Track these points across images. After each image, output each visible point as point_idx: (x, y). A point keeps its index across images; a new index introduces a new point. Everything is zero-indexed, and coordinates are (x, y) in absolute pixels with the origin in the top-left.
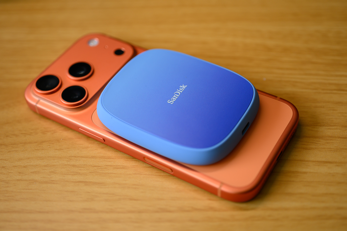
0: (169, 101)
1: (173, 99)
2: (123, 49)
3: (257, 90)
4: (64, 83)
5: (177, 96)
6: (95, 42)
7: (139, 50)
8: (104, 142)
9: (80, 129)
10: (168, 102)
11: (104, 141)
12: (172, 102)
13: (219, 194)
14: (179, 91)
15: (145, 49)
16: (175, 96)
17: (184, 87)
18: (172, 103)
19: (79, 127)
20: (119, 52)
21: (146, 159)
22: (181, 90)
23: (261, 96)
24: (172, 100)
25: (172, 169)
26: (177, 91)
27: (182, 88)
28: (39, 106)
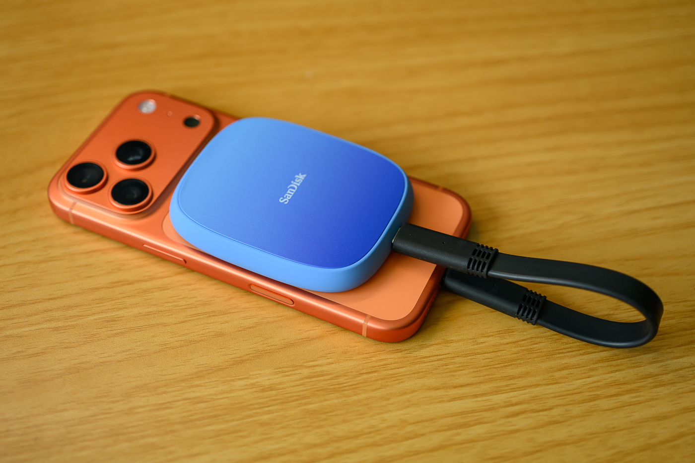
0: (282, 200)
1: (286, 196)
2: (197, 117)
3: (409, 178)
4: (110, 174)
5: (293, 192)
6: (149, 106)
7: (223, 119)
8: (186, 265)
9: (145, 246)
10: (280, 200)
11: (184, 262)
12: (286, 201)
13: (364, 333)
14: (295, 183)
15: (235, 118)
16: (290, 191)
17: (301, 177)
18: (286, 203)
19: (144, 243)
20: (190, 123)
21: (252, 287)
22: (298, 183)
23: (416, 187)
24: (286, 198)
25: (292, 300)
26: (292, 184)
27: (299, 179)
28: (74, 212)
